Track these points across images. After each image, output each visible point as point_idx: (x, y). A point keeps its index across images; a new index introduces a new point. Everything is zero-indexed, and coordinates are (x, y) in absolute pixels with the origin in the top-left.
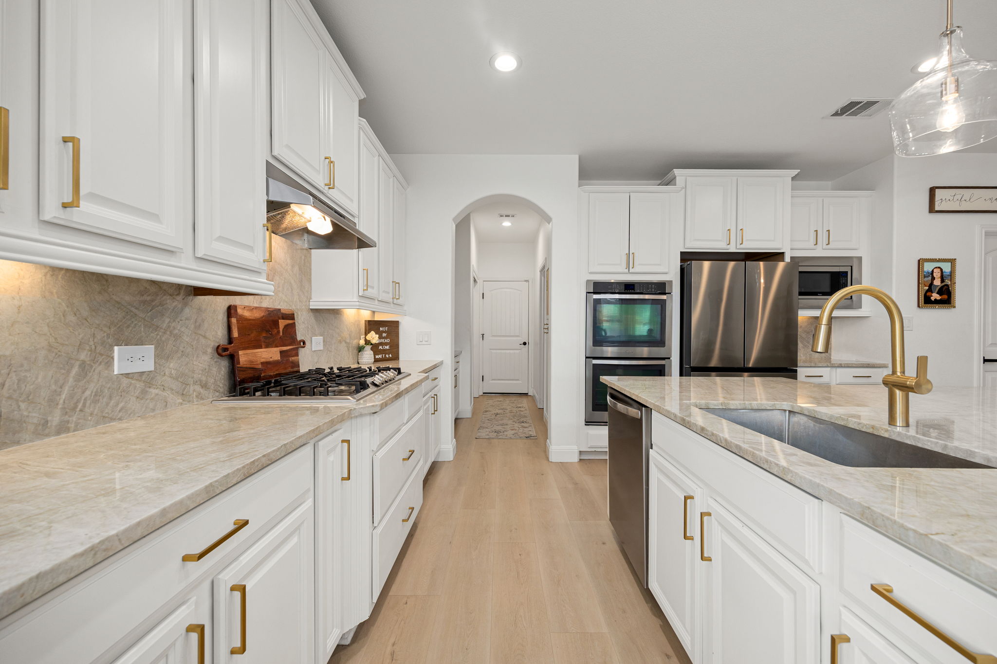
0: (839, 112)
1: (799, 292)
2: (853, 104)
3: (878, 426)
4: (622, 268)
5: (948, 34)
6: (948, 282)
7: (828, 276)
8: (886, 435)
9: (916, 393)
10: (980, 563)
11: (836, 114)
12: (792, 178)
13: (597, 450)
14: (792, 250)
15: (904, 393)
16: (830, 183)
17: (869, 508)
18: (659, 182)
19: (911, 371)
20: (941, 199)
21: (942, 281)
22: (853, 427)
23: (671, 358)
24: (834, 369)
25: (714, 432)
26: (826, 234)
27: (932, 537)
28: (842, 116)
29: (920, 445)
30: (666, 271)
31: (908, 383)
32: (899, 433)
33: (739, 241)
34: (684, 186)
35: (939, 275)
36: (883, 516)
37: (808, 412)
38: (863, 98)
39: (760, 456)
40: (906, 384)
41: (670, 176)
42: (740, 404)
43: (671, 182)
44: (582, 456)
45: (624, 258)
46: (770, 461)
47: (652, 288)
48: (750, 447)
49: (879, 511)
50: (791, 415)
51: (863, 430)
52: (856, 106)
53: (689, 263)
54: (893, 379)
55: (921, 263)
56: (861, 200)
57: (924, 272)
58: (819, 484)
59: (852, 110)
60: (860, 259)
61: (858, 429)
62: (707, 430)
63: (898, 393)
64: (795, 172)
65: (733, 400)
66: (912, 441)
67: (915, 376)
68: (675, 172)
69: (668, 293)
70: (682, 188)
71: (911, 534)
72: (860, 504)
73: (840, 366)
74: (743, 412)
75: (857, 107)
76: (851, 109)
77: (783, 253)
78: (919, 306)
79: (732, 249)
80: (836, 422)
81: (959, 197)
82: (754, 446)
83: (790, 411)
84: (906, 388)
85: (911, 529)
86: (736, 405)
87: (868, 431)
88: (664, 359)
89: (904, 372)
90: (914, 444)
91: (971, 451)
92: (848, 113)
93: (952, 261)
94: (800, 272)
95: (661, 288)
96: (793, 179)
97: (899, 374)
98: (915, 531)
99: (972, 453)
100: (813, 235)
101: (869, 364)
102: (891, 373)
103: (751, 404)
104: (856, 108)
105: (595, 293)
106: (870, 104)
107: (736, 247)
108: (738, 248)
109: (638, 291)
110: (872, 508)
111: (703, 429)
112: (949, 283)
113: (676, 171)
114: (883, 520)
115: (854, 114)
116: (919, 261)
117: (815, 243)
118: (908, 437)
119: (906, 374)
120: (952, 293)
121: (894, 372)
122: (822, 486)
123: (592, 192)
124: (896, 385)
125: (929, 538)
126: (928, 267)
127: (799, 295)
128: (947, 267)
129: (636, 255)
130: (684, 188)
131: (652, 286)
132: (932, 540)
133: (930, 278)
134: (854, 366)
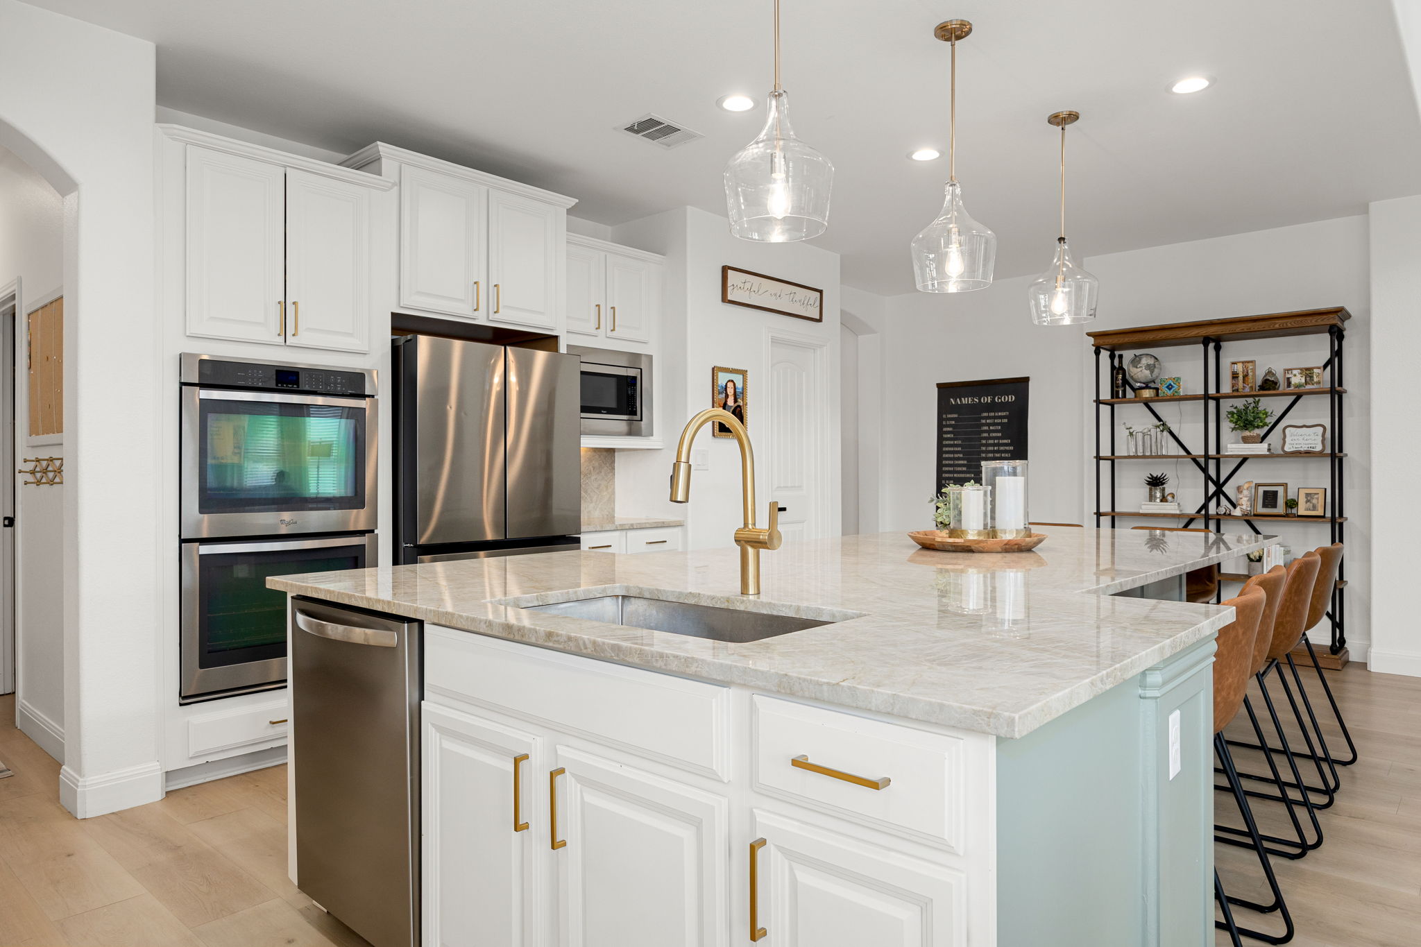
0: (636, 128)
1: (581, 407)
2: (651, 123)
3: (733, 597)
4: (271, 333)
5: (776, 96)
6: (740, 402)
7: (613, 381)
8: (742, 608)
9: (769, 549)
10: (878, 692)
11: (631, 129)
12: (567, 210)
13: (210, 759)
14: (570, 335)
15: (756, 550)
16: (609, 229)
17: (786, 675)
18: (344, 157)
19: (762, 523)
20: (733, 285)
21: (736, 401)
22: (705, 604)
23: (376, 532)
24: (624, 532)
25: (573, 635)
26: (610, 312)
27: (842, 684)
28: (637, 133)
29: (775, 613)
30: (364, 348)
31: (761, 537)
32: (751, 603)
33: (492, 308)
34: (397, 181)
35: (733, 393)
36: (800, 679)
37: (650, 593)
38: (665, 118)
39: (652, 651)
40: (759, 539)
41: (366, 152)
42: (562, 594)
43: (370, 164)
44: (170, 783)
45: (276, 312)
46: (667, 654)
47: (336, 383)
48: (632, 643)
49: (795, 675)
50: (626, 601)
51: (717, 606)
52: (655, 126)
53: (409, 337)
54: (746, 534)
55: (715, 371)
56: (647, 265)
57: (718, 386)
58: (731, 665)
59: (650, 131)
60: (650, 357)
61: (711, 606)
62: (558, 635)
63: (751, 551)
64: (573, 202)
65: (551, 589)
66: (768, 609)
67: (767, 528)
68: (380, 148)
69: (369, 396)
70: (394, 184)
71: (825, 688)
72: (777, 673)
73: (632, 528)
74: (566, 607)
75: (656, 128)
76: (649, 128)
77: (556, 337)
78: (714, 435)
79: (481, 320)
80: (686, 601)
81: (748, 285)
82: (636, 641)
83: (624, 597)
84: (758, 544)
85: (824, 683)
86: (558, 596)
87: (723, 606)
88: (361, 533)
89: (755, 524)
90: (770, 613)
91: (819, 608)
92: (644, 133)
93: (744, 373)
94: (583, 373)
95: (353, 384)
96: (569, 212)
97: (750, 526)
98: (828, 684)
99: (820, 611)
100: (594, 310)
101: (663, 523)
102: (742, 526)
103: (576, 592)
104: (654, 129)
105: (203, 386)
106: (670, 130)
107: (488, 317)
108: (490, 318)
109: (307, 388)
110: (790, 674)
111: (549, 635)
112: (741, 404)
113: (383, 148)
114: (800, 684)
115: (651, 137)
116: (713, 369)
117: (597, 326)
118: (763, 605)
119: (757, 526)
120: (744, 416)
121: (746, 524)
122: (736, 666)
123: (193, 144)
124: (748, 542)
125: (840, 685)
126: (723, 379)
127: (582, 412)
128: (738, 379)
129: (300, 306)
130: (396, 185)
131: (336, 379)
132: (843, 687)
133: (724, 395)
134: (648, 526)
